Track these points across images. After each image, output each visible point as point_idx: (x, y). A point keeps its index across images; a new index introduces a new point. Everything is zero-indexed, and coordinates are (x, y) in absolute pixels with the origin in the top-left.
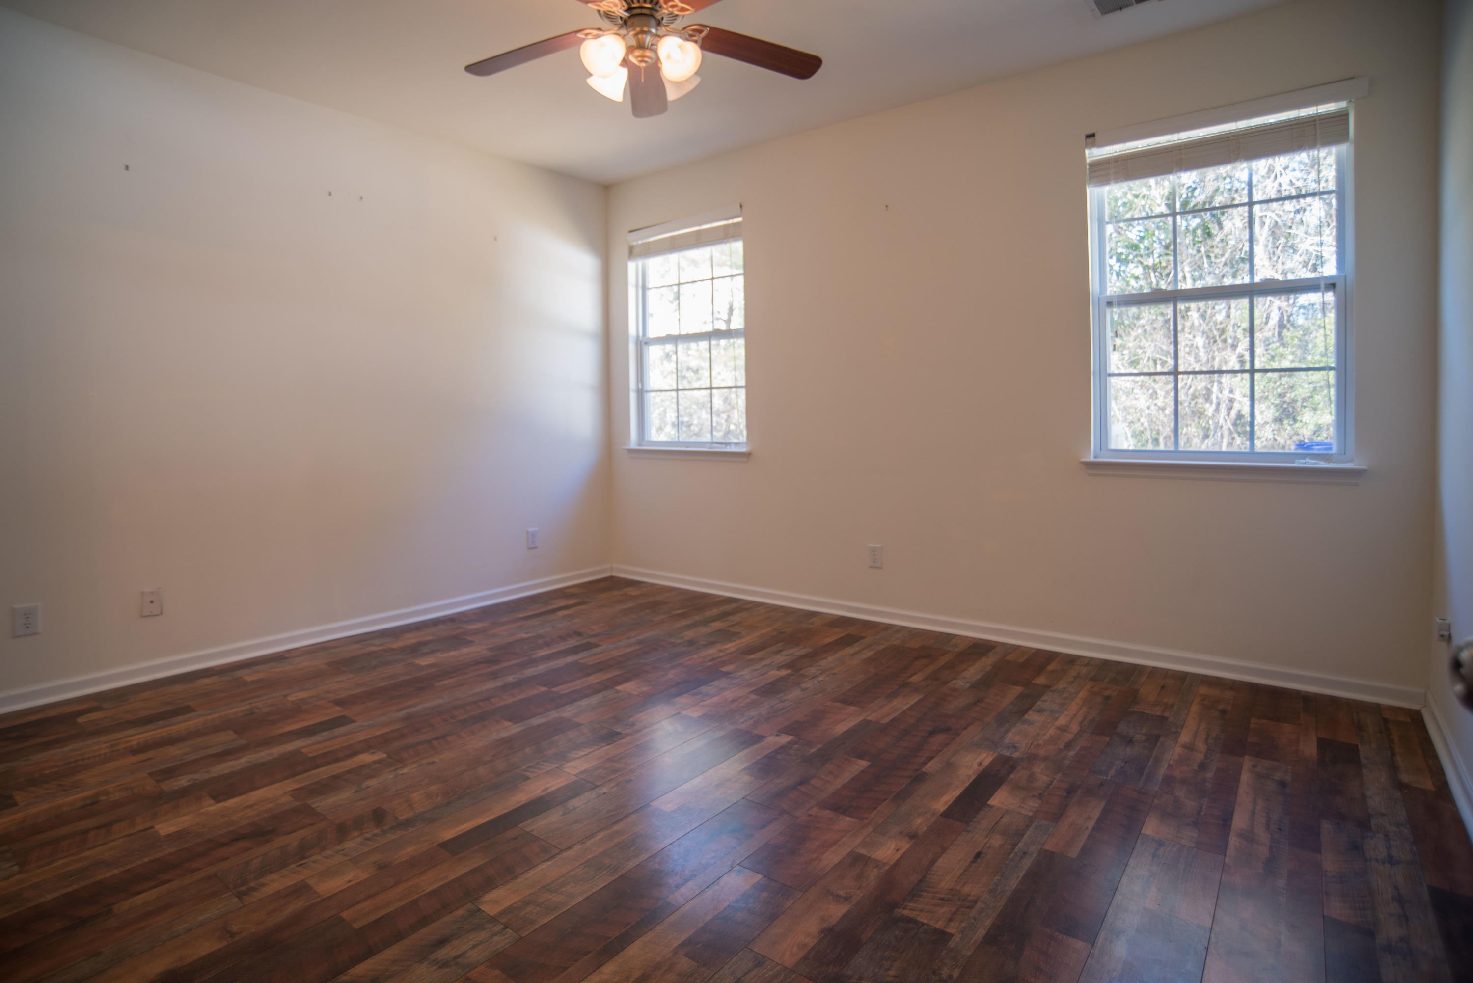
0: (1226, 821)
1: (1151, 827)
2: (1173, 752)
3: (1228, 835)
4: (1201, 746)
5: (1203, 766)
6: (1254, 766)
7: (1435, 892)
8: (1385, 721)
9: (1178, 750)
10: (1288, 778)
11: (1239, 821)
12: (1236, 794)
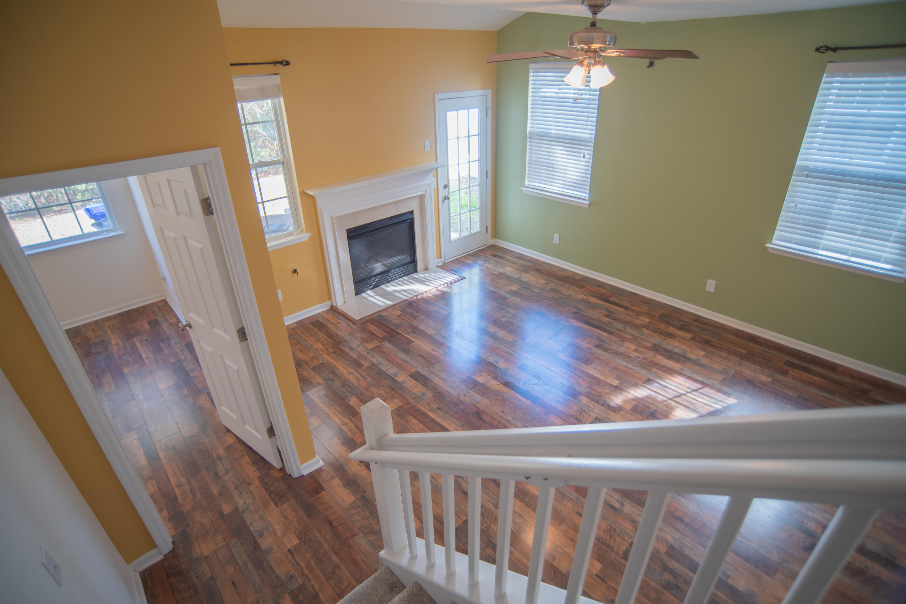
0: (141, 357)
1: (126, 370)
2: (115, 349)
3: (144, 360)
4: (120, 342)
5: (125, 348)
6: (137, 339)
7: (186, 345)
8: (159, 307)
9: (115, 347)
10: (147, 338)
11: (144, 356)
12: (138, 350)
